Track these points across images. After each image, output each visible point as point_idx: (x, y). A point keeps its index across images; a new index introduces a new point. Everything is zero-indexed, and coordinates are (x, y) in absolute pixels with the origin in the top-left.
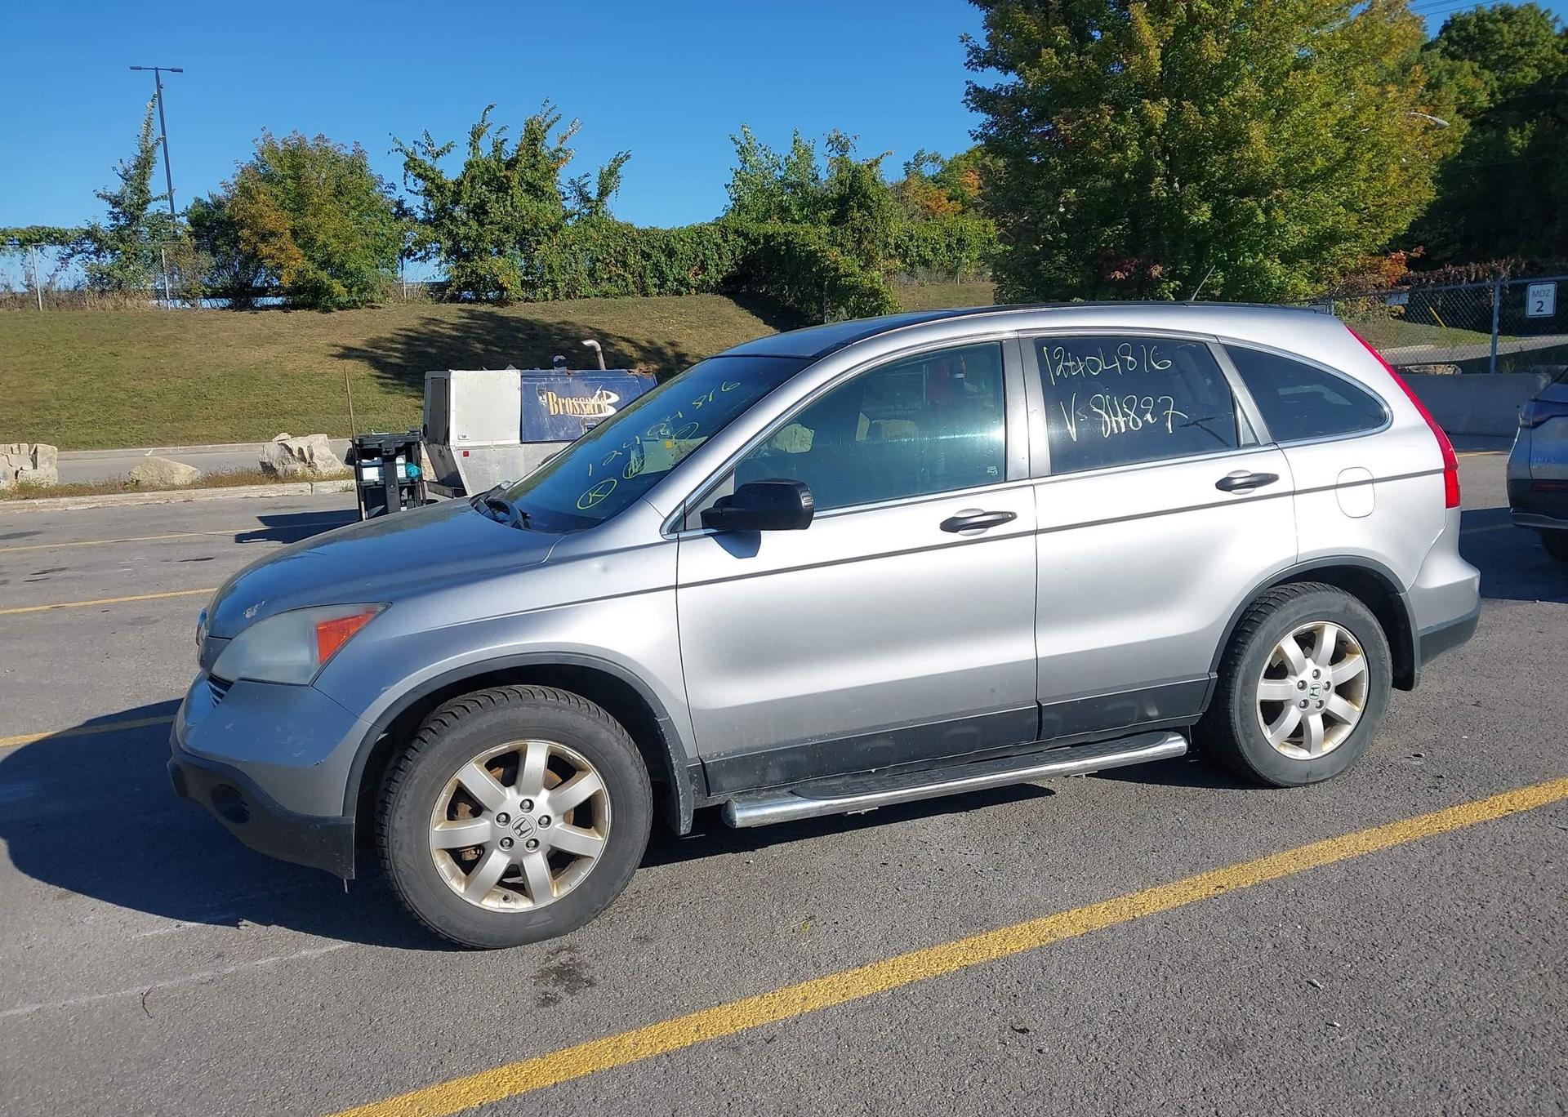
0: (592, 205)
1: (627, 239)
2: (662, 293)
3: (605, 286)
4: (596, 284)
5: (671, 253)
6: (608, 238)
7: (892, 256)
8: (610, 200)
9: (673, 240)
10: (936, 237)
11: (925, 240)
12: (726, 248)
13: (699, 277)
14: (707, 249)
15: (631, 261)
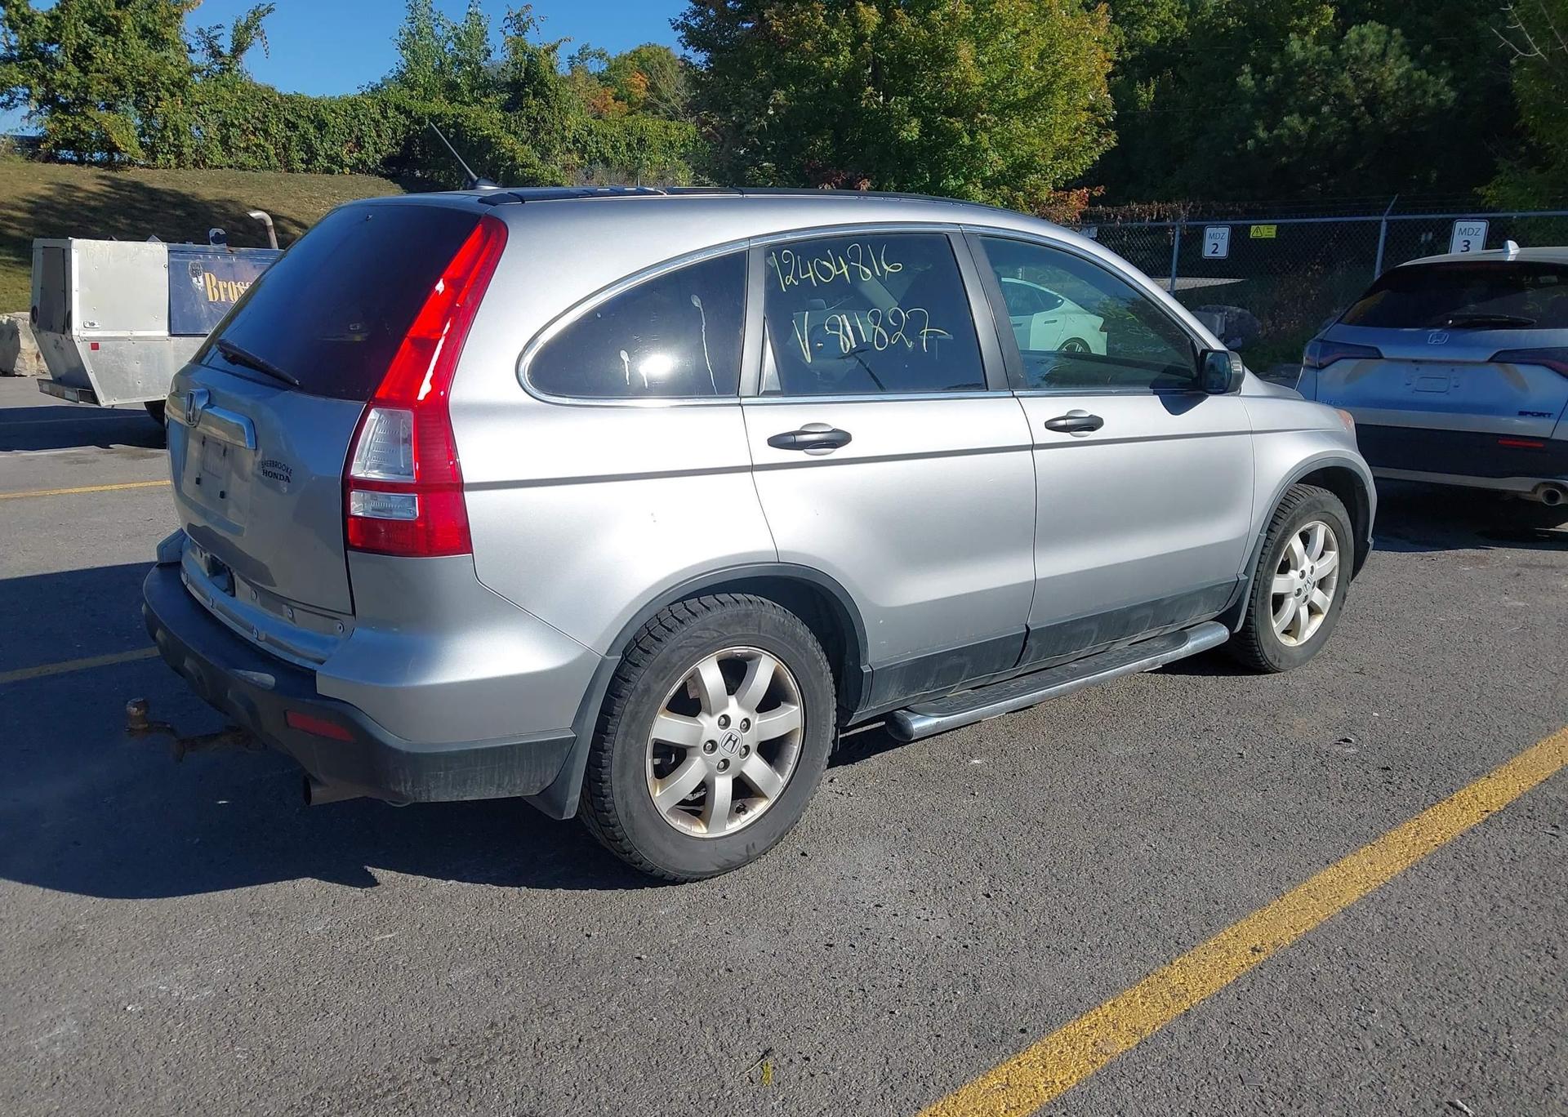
0: (225, 61)
1: (267, 104)
2: (310, 170)
3: (243, 157)
4: (230, 155)
5: (321, 126)
6: (244, 101)
7: (569, 151)
8: (243, 57)
9: (323, 110)
10: (616, 135)
11: (605, 136)
12: (385, 126)
13: (355, 155)
14: (364, 124)
15: (273, 130)
